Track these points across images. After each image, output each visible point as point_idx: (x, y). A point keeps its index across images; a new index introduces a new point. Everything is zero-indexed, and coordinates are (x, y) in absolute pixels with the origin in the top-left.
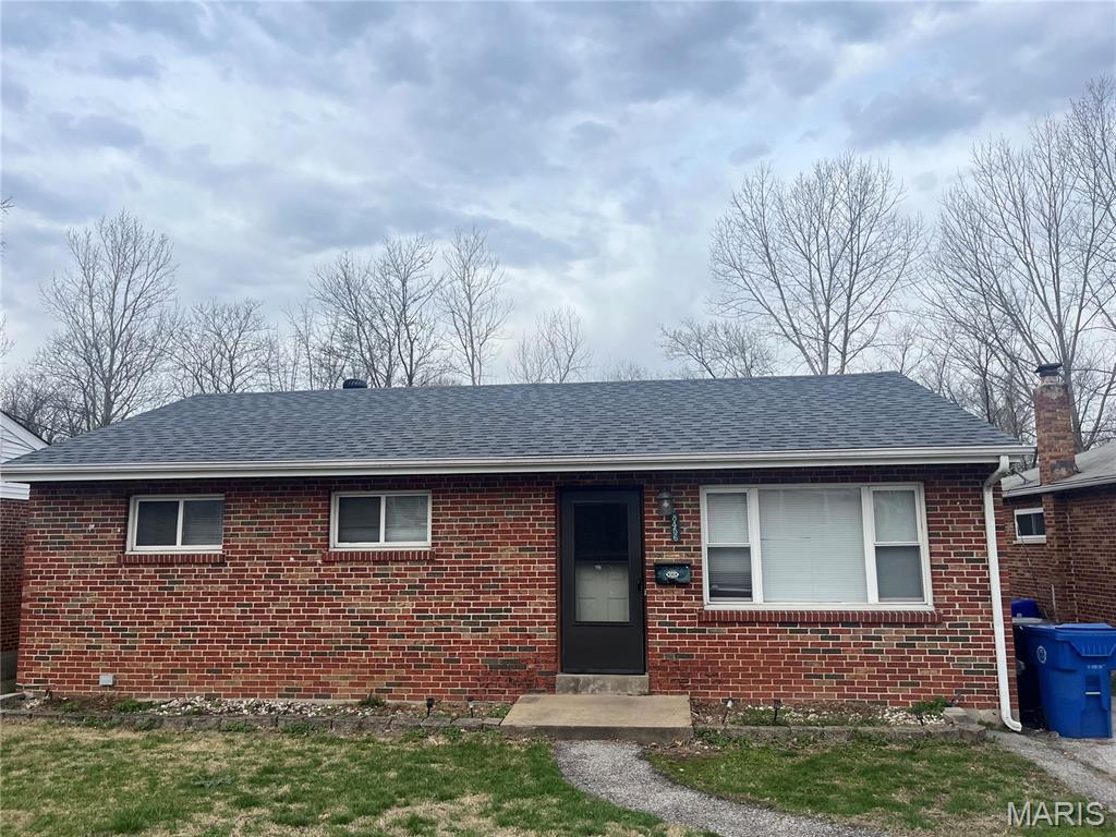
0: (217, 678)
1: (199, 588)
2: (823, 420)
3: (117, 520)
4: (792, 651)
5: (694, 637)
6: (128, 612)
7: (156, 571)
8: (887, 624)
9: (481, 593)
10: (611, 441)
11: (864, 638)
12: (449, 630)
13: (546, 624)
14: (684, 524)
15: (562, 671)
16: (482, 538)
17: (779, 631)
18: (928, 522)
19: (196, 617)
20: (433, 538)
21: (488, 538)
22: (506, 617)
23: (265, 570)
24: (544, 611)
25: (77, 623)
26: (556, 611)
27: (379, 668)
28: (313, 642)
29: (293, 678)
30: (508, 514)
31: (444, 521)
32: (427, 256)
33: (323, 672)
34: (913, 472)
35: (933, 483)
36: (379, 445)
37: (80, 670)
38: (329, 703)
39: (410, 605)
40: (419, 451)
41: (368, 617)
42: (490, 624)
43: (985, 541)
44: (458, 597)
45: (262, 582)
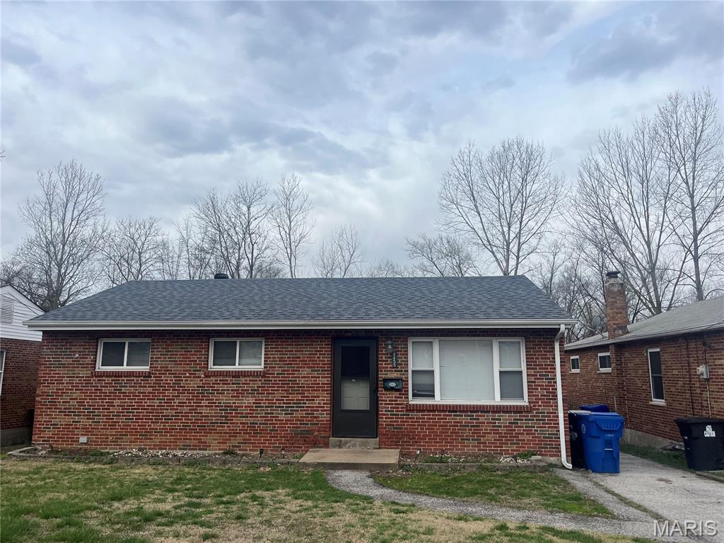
0: (145, 439)
1: (136, 390)
2: (476, 303)
3: (91, 352)
4: (454, 426)
5: (403, 418)
6: (96, 402)
7: (112, 380)
8: (504, 412)
9: (290, 394)
10: (362, 313)
11: (492, 419)
12: (273, 413)
13: (325, 410)
14: (399, 358)
15: (333, 437)
16: (291, 364)
17: (448, 415)
18: (527, 358)
19: (134, 406)
20: (265, 364)
21: (294, 364)
22: (304, 407)
23: (172, 380)
24: (324, 404)
25: (67, 409)
26: (330, 404)
27: (234, 434)
28: (198, 420)
29: (187, 439)
30: (306, 351)
31: (271, 354)
32: (263, 192)
33: (203, 436)
34: (519, 332)
35: (530, 338)
36: (237, 312)
37: (69, 435)
38: (206, 453)
39: (252, 400)
40: (258, 317)
41: (228, 406)
42: (294, 411)
43: (555, 369)
44: (278, 396)
45: (171, 387)
